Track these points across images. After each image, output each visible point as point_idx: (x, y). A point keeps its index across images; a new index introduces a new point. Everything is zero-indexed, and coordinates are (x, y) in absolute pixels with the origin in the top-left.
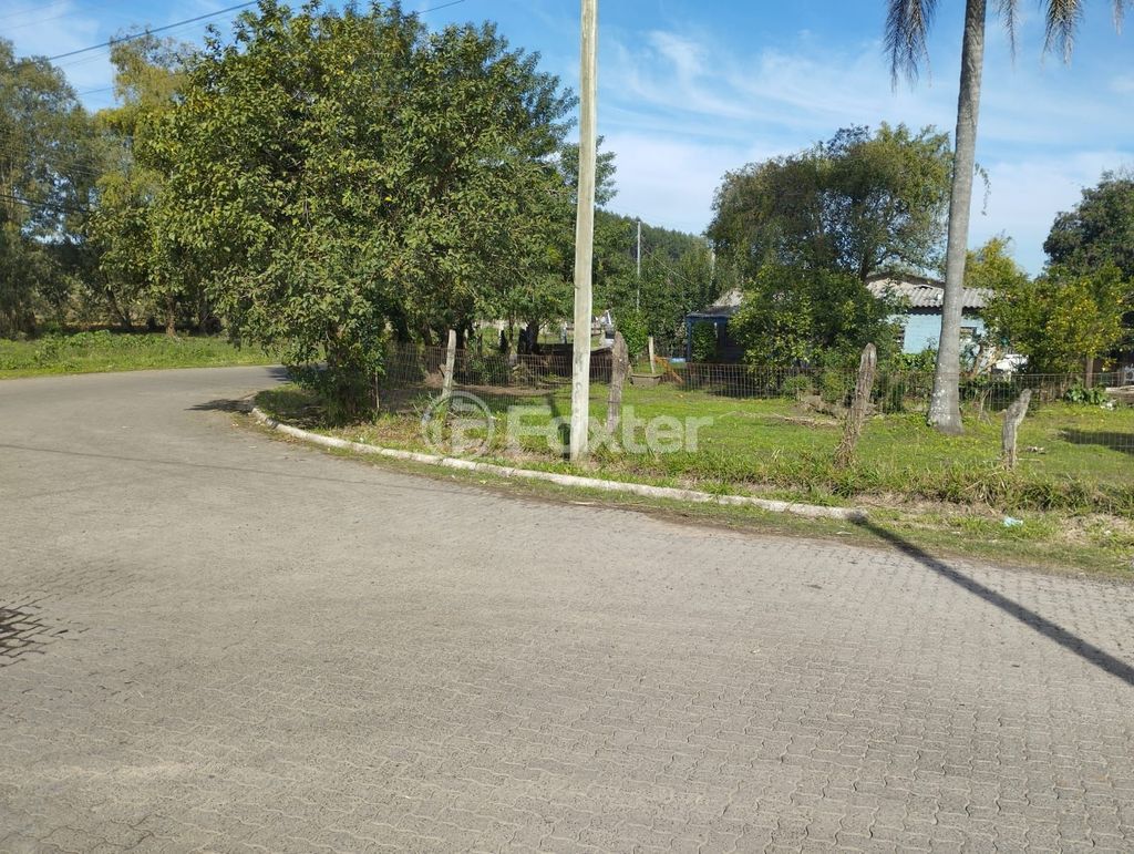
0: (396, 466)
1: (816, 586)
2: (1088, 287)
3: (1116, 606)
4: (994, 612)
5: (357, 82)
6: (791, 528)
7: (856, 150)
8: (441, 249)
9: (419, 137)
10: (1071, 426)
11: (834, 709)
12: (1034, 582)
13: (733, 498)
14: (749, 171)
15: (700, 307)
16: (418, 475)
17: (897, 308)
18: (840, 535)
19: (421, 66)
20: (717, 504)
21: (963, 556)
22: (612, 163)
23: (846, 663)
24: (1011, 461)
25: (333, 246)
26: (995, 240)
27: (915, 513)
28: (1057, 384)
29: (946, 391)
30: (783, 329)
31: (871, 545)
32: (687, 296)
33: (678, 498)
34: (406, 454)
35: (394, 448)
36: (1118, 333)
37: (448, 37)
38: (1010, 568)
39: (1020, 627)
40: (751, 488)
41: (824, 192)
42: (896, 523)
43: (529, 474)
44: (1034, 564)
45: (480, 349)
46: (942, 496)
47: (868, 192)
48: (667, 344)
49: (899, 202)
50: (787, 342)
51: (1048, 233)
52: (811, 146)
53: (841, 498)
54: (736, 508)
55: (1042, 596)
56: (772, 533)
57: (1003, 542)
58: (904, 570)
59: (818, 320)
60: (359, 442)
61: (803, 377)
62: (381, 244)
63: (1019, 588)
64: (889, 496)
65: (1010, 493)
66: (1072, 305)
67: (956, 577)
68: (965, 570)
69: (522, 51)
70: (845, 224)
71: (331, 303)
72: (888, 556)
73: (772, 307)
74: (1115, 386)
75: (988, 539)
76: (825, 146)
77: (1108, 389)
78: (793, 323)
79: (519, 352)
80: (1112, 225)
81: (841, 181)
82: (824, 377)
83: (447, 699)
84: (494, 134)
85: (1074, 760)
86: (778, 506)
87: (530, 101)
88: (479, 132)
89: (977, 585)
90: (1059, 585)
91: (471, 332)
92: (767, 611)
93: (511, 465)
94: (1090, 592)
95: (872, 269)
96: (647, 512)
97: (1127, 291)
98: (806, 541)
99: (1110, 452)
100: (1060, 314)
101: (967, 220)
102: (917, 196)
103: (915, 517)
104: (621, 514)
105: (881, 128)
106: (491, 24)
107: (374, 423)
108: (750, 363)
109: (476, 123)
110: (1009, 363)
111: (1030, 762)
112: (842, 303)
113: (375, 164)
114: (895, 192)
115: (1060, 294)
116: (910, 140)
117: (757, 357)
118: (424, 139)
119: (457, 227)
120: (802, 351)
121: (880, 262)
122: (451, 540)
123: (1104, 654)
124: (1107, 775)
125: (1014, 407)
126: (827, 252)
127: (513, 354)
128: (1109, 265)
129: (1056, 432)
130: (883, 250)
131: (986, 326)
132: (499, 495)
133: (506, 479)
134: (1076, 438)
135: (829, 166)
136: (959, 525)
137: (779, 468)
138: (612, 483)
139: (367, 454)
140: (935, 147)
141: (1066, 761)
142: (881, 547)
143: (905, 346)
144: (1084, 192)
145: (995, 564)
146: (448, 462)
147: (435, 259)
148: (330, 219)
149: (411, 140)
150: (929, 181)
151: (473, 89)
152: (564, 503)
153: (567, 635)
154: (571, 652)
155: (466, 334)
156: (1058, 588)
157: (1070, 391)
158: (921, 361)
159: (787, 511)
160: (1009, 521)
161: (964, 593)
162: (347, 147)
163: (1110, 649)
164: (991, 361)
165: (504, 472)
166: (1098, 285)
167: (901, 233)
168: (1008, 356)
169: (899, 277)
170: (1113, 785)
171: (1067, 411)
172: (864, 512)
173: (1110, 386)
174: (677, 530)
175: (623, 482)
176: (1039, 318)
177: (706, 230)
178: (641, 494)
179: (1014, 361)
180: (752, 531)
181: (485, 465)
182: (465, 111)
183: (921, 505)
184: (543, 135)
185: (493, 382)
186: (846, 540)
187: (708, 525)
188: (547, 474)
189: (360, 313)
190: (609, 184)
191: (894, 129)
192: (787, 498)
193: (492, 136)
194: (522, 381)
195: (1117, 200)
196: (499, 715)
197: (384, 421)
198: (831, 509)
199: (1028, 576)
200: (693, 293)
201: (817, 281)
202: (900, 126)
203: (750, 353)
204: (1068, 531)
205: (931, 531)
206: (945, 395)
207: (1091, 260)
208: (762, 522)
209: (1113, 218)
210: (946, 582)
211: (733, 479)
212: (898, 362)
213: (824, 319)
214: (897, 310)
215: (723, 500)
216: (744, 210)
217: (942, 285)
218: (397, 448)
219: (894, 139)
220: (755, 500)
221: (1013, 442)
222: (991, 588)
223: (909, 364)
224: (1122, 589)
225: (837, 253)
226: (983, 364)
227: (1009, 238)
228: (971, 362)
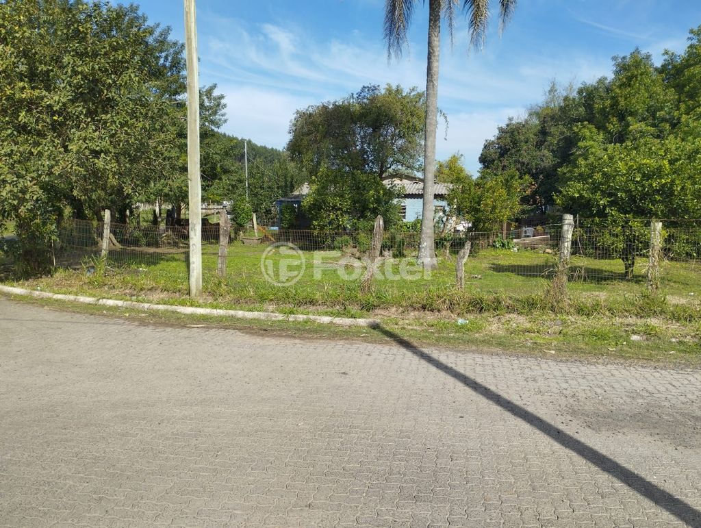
0: (61, 306)
1: (344, 373)
2: (501, 182)
3: (519, 371)
4: (450, 380)
5: (27, 34)
6: (333, 334)
7: (373, 100)
8: (96, 154)
9: (76, 75)
10: (495, 262)
11: (348, 462)
12: (474, 359)
13: (298, 316)
14: (311, 110)
15: (285, 195)
16: (78, 312)
17: (398, 195)
18: (363, 337)
19: (76, 26)
20: (288, 321)
21: (434, 345)
22: (223, 101)
23: (358, 427)
24: (461, 285)
25: (12, 150)
26: (454, 156)
27: (408, 319)
28: (488, 238)
29: (427, 243)
30: (334, 208)
31: (381, 342)
32: (278, 188)
33: (263, 318)
34: (72, 297)
35: (62, 293)
36: (518, 208)
37: (95, 8)
38: (460, 352)
39: (464, 390)
40: (312, 308)
41: (356, 124)
42: (396, 327)
43: (161, 307)
44: (474, 348)
45: (138, 223)
46: (424, 307)
47: (381, 125)
48: (266, 217)
49: (399, 132)
50: (337, 216)
51: (481, 152)
52: (347, 96)
53: (365, 312)
54: (299, 323)
55: (478, 369)
56: (321, 338)
57: (457, 335)
58: (399, 358)
59: (354, 202)
60: (37, 290)
61: (346, 237)
62: (49, 149)
63: (465, 364)
64: (394, 309)
65: (462, 304)
66: (494, 192)
67: (429, 359)
68: (435, 354)
69: (158, 25)
70: (369, 144)
71: (11, 191)
72: (391, 349)
73: (327, 194)
74: (518, 238)
75: (449, 333)
76: (355, 96)
77: (515, 240)
78: (340, 204)
79: (167, 225)
80: (513, 148)
81: (365, 117)
82: (359, 236)
83: (60, 490)
84: (133, 75)
85: (494, 481)
86: (326, 319)
87: (166, 58)
88: (121, 73)
89: (442, 364)
90: (488, 360)
91: (131, 212)
92: (311, 394)
93: (149, 302)
94: (505, 363)
95: (386, 171)
96: (240, 329)
97: (522, 184)
98: (342, 342)
99: (516, 276)
100: (487, 198)
101: (435, 141)
102: (409, 128)
103: (407, 322)
104: (222, 332)
105: (387, 87)
106: (135, 5)
107: (52, 276)
108: (315, 229)
109: (118, 68)
110: (463, 226)
111: (469, 485)
112: (368, 191)
113: (44, 93)
114: (396, 125)
115: (487, 186)
116: (404, 95)
117: (319, 225)
118: (80, 76)
119: (107, 138)
120: (346, 221)
121: (390, 168)
122: (92, 359)
123: (512, 403)
124: (514, 489)
125: (461, 253)
126: (359, 161)
127: (162, 226)
128: (512, 170)
129: (488, 265)
130: (391, 159)
131: (449, 205)
132: (136, 323)
133: (144, 312)
134: (498, 269)
135: (358, 109)
136: (433, 326)
137: (328, 294)
138: (218, 311)
139: (42, 299)
140: (417, 99)
141: (490, 482)
142: (387, 342)
143: (406, 217)
144: (498, 128)
145: (451, 350)
146: (102, 302)
147: (91, 160)
148: (9, 131)
149: (71, 77)
150: (415, 120)
151: (115, 43)
152: (184, 326)
153: (166, 426)
154: (167, 439)
155: (128, 213)
156: (487, 362)
157: (494, 242)
158: (414, 225)
159: (331, 323)
160: (460, 321)
161: (433, 369)
162: (22, 80)
163: (515, 400)
164: (453, 225)
165: (143, 307)
166: (507, 181)
167: (402, 150)
168: (462, 222)
169: (401, 176)
170: (518, 497)
171: (493, 253)
172: (378, 321)
173: (515, 238)
174: (258, 341)
175: (226, 309)
176: (477, 200)
177: (286, 146)
178: (239, 317)
179: (464, 225)
180: (308, 338)
181: (130, 302)
182: (109, 58)
183: (412, 314)
184: (176, 81)
185: (148, 245)
186: (365, 340)
187: (280, 336)
188: (174, 307)
189: (34, 198)
190: (222, 115)
191: (394, 88)
192: (331, 314)
193: (130, 76)
194: (169, 243)
195: (516, 133)
196: (101, 499)
197: (60, 274)
198: (358, 320)
199: (470, 356)
200: (281, 186)
201: (354, 179)
202: (398, 86)
203: (315, 223)
204: (494, 326)
205: (416, 330)
206: (426, 246)
207: (504, 168)
208: (315, 331)
209: (514, 144)
210: (424, 363)
211: (300, 304)
212: (401, 227)
213: (358, 202)
214: (399, 196)
215: (291, 318)
216: (308, 134)
217: (422, 181)
218: (65, 293)
219: (395, 93)
220: (312, 317)
221: (462, 274)
222: (450, 365)
223: (409, 228)
224: (522, 360)
225: (365, 161)
226: (448, 227)
227: (462, 155)
228: (442, 226)
